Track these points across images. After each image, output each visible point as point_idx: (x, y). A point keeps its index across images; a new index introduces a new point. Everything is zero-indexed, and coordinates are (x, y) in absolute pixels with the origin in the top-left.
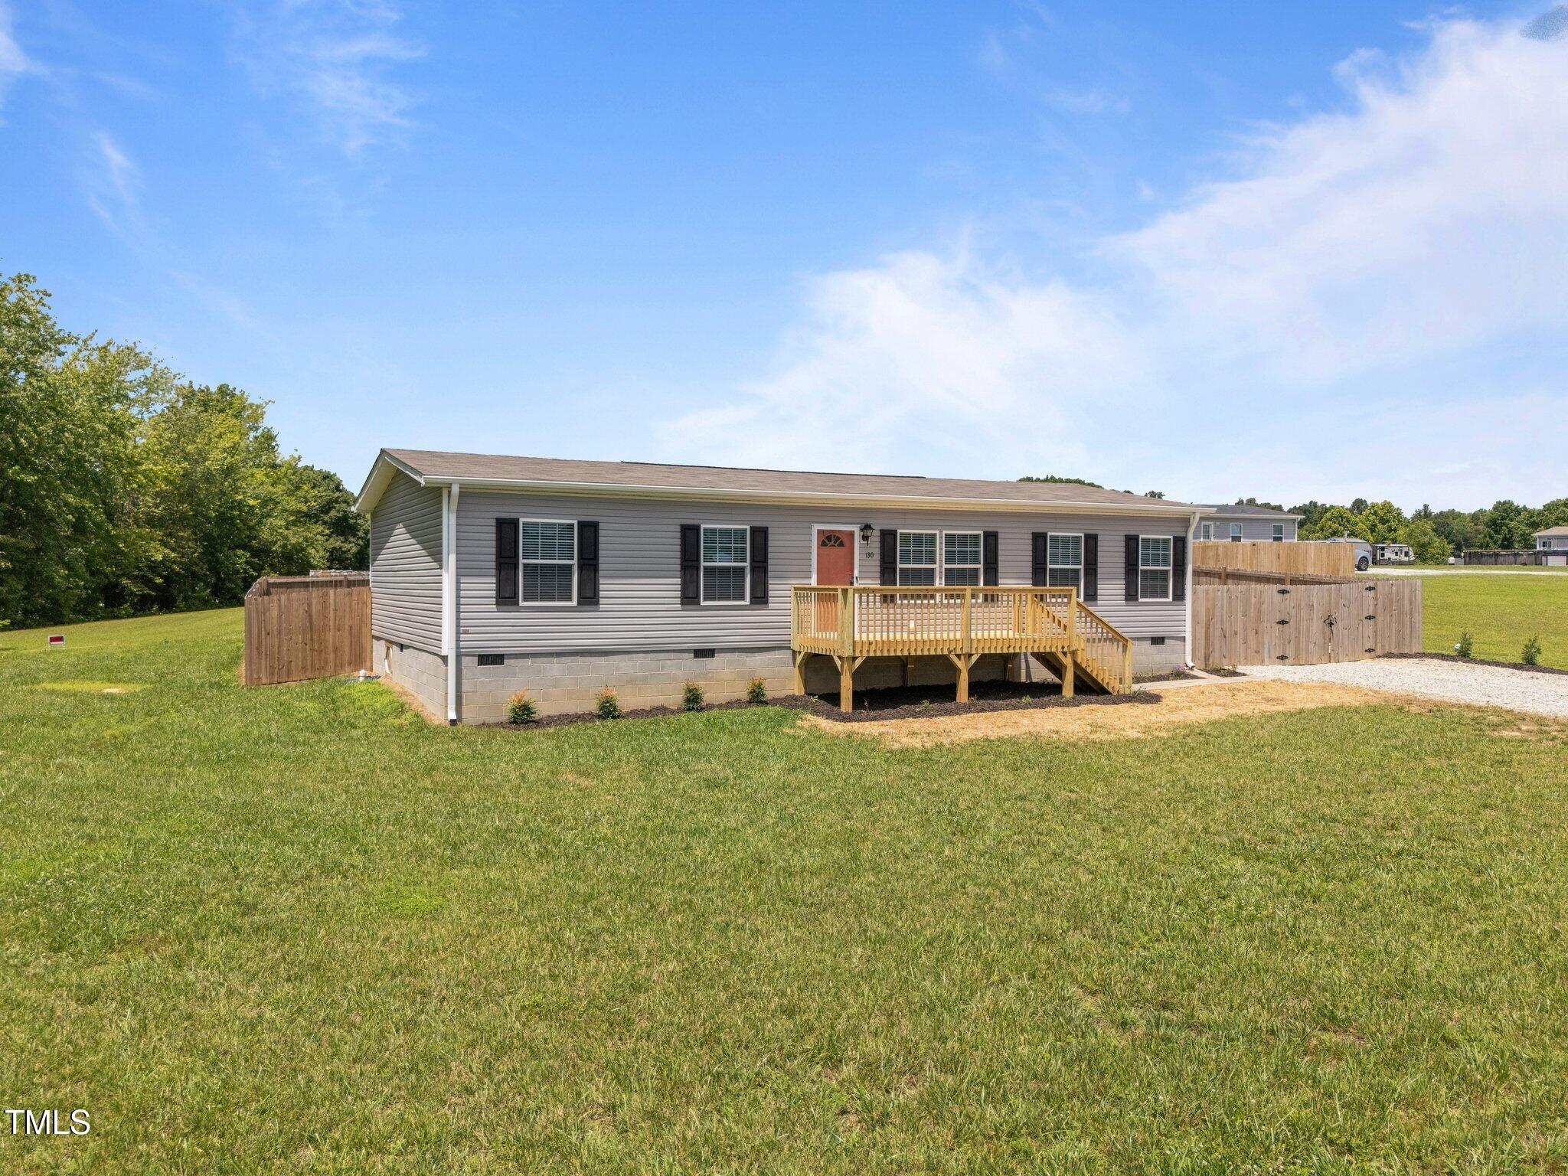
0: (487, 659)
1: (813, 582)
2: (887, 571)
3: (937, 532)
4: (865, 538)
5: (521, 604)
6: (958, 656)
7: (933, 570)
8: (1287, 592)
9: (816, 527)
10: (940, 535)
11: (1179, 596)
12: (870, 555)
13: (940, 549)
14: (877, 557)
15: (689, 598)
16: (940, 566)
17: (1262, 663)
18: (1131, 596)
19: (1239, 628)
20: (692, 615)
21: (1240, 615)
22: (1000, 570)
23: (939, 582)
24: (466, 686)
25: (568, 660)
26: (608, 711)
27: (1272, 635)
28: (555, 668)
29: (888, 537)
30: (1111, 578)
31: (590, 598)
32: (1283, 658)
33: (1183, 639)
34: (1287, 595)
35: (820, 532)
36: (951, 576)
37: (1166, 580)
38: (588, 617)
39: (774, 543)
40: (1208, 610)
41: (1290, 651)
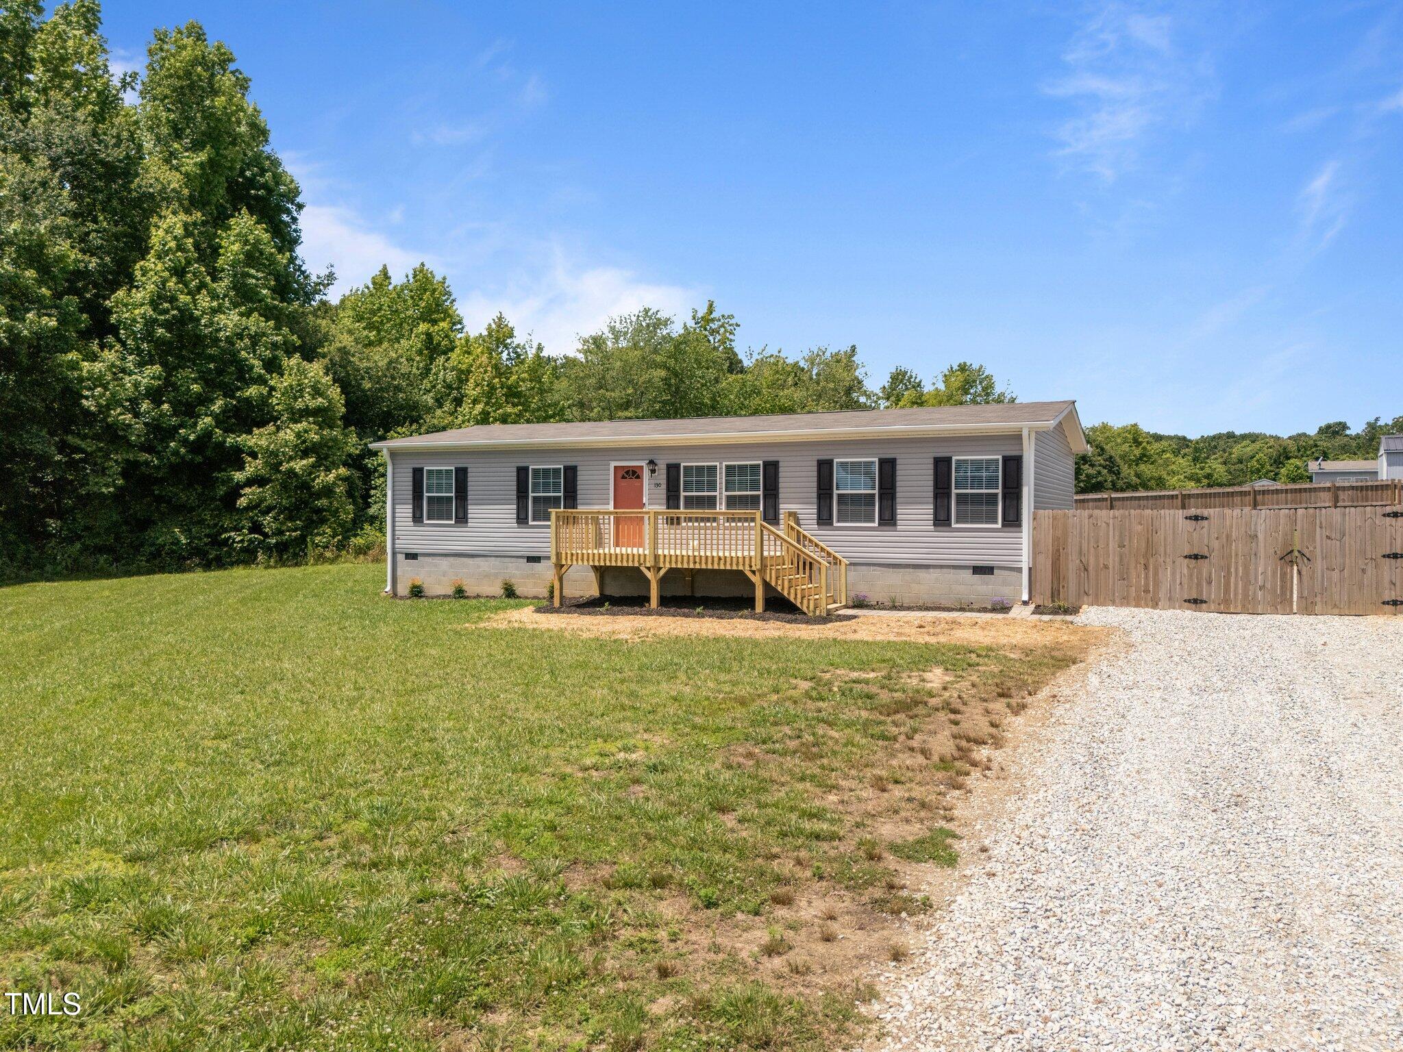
0: (411, 556)
1: (611, 508)
2: (672, 499)
3: (718, 464)
4: (653, 471)
5: (425, 522)
6: (649, 568)
7: (715, 496)
8: (1203, 518)
9: (613, 464)
10: (721, 466)
11: (1013, 520)
12: (658, 485)
13: (721, 478)
14: (664, 486)
15: (522, 519)
16: (721, 493)
17: (1155, 605)
18: (942, 520)
19: (1113, 561)
20: (524, 532)
21: (1113, 545)
22: (781, 496)
23: (721, 507)
24: (399, 573)
25: (451, 559)
26: (460, 593)
27: (1174, 574)
28: (444, 563)
29: (673, 469)
30: (914, 501)
31: (462, 519)
32: (1196, 602)
33: (1020, 570)
34: (1205, 523)
35: (616, 467)
36: (732, 502)
37: (996, 503)
38: (459, 531)
39: (583, 477)
40: (1056, 539)
41: (1212, 593)
